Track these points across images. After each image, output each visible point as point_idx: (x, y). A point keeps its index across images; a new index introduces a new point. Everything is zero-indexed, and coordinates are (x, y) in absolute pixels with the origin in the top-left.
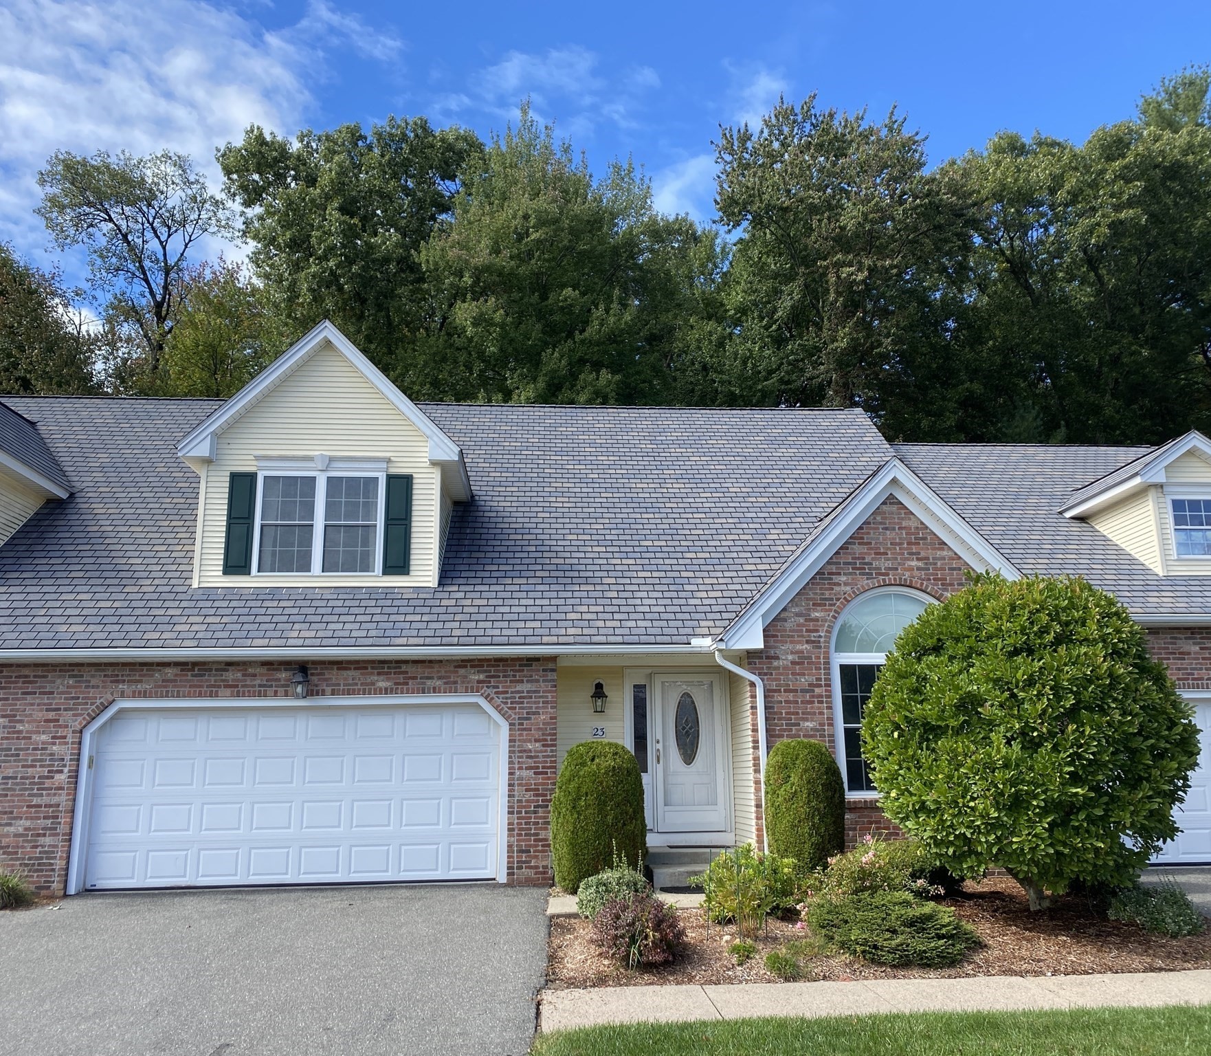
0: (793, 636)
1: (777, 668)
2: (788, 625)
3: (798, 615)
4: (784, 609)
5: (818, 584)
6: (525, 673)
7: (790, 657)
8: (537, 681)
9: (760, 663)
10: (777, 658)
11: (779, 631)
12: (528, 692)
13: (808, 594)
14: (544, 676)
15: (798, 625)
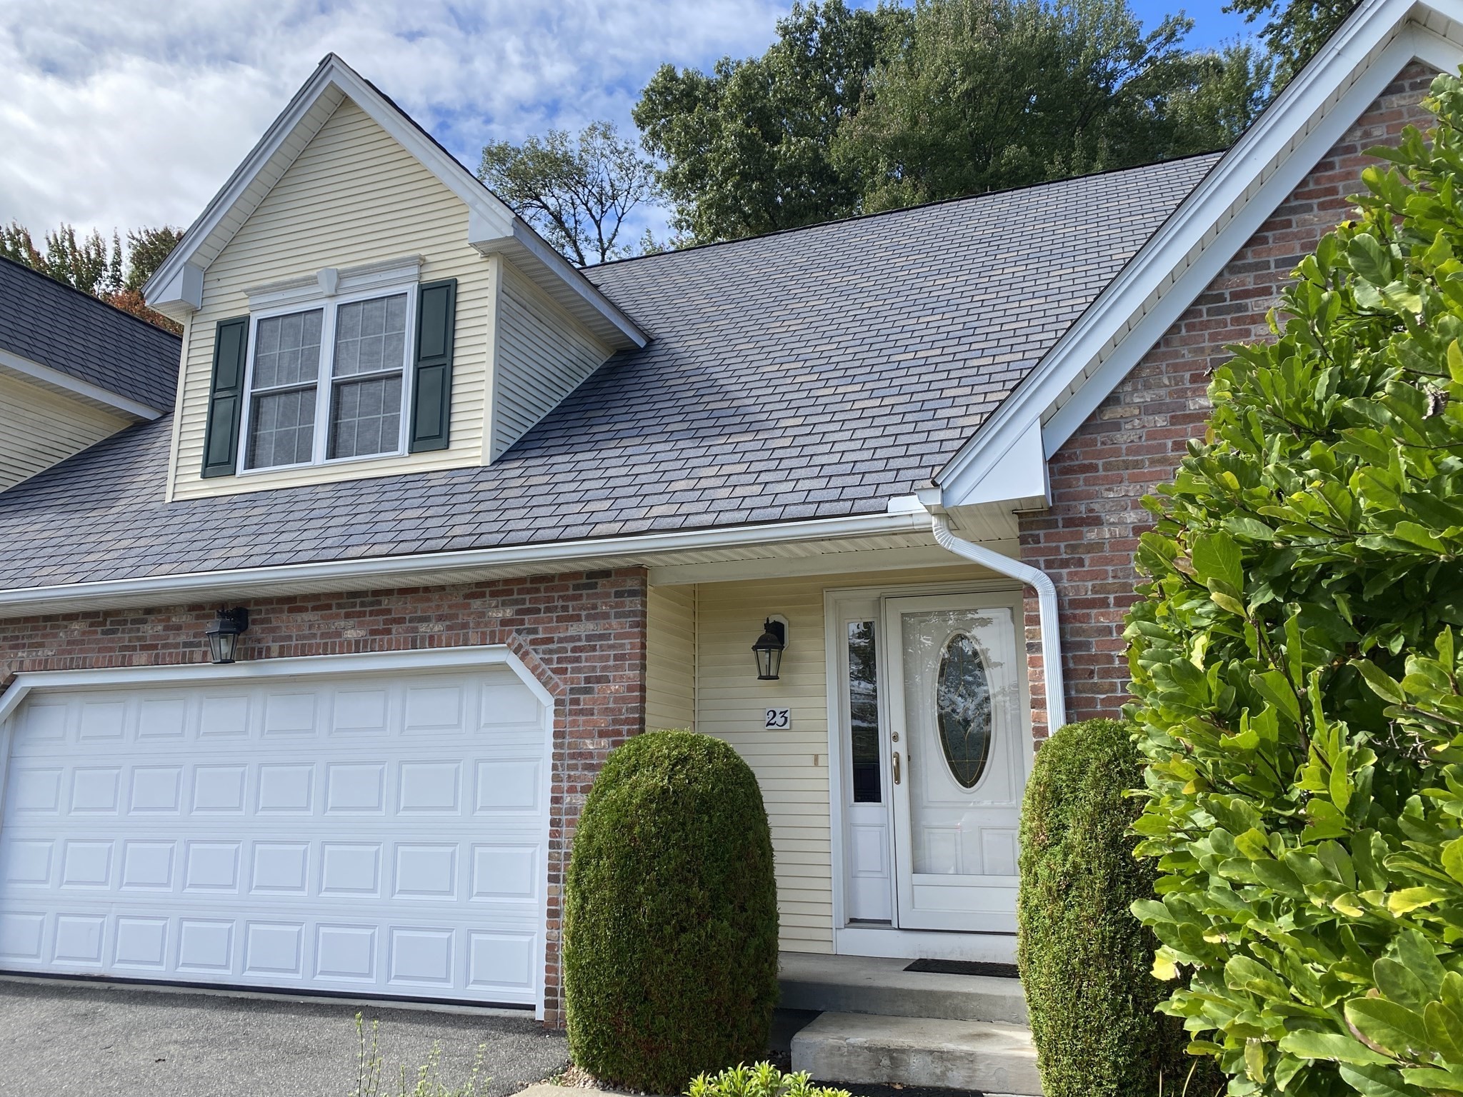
0: (1137, 464)
1: (1096, 546)
2: (1124, 438)
3: (1148, 410)
4: (1112, 400)
5: (1205, 325)
6: (584, 601)
7: (1131, 517)
8: (605, 616)
9: (1048, 538)
10: (1096, 521)
11: (1099, 455)
12: (589, 638)
13: (1176, 354)
14: (617, 606)
15: (1151, 436)
